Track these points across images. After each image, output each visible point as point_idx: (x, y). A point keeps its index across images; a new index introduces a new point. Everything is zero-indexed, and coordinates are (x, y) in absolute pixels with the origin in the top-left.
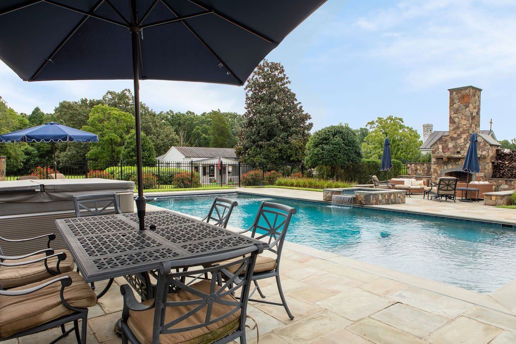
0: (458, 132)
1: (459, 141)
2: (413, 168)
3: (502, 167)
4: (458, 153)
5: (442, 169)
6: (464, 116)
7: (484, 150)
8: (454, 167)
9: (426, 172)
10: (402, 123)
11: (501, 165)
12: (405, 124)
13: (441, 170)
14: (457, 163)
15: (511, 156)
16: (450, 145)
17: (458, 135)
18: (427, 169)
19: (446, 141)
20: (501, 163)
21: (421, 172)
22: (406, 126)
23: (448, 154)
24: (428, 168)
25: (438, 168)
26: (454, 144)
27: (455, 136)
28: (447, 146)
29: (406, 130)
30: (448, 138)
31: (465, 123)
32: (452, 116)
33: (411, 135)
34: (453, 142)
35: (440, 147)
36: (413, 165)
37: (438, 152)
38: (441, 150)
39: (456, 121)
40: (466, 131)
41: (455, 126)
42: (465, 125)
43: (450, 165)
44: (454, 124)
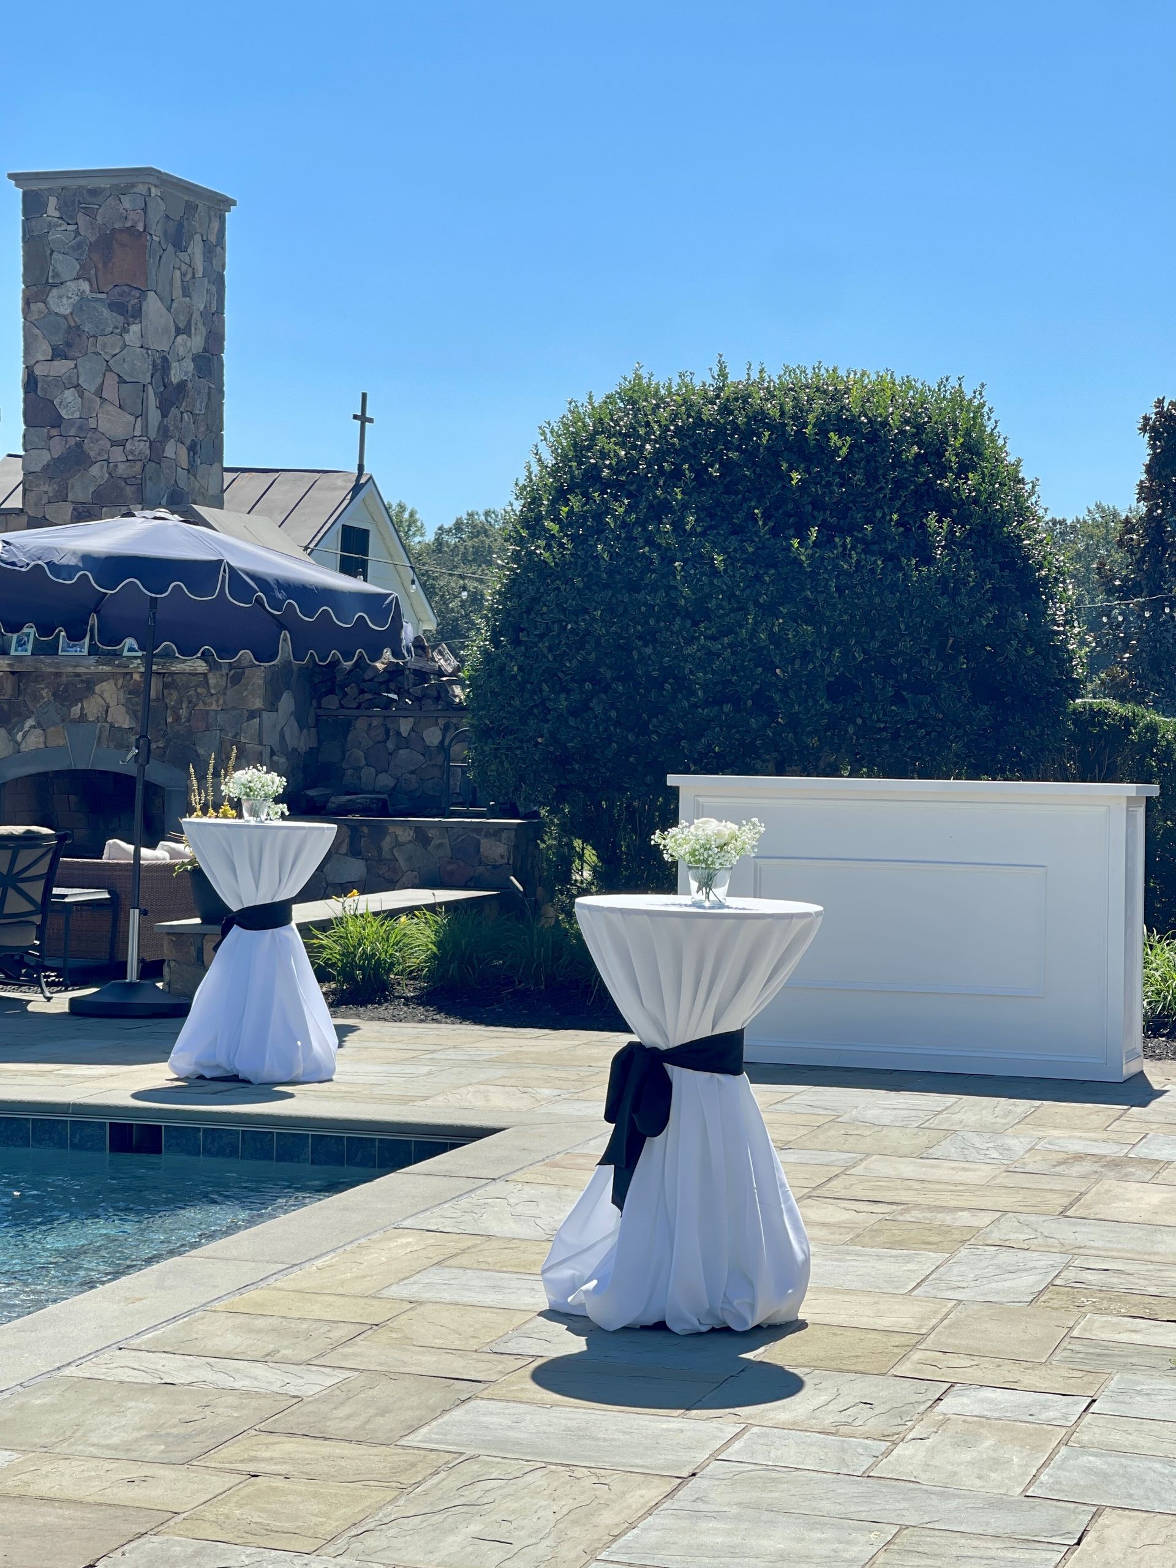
0: (81, 491)
6: (111, 380)
8: (58, 736)
14: (76, 710)
17: (79, 516)
27: (64, 515)
31: (119, 433)
32: (38, 371)
39: (63, 413)
40: (128, 488)
41: (58, 448)
42: (122, 443)
43: (30, 722)
44: (54, 432)
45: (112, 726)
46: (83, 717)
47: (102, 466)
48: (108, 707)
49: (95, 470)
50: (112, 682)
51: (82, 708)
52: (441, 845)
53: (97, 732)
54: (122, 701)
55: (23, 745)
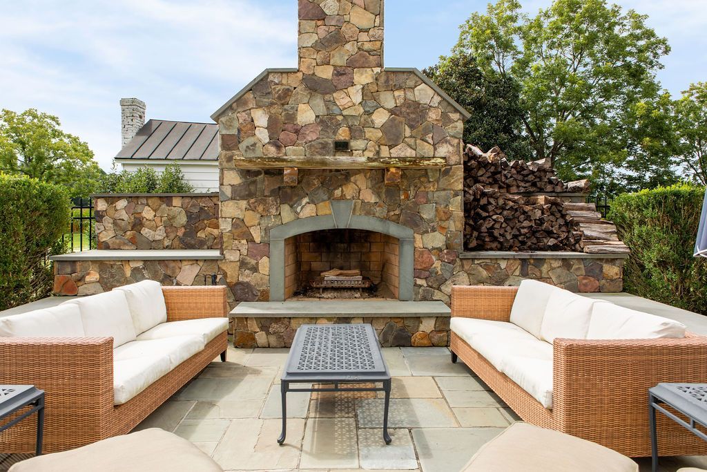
0: (339, 59)
1: (341, 99)
2: (124, 216)
3: (484, 208)
4: (342, 147)
5: (272, 221)
7: (444, 140)
8: (325, 209)
9: (180, 233)
10: (57, 127)
11: (484, 201)
12: (64, 128)
13: (264, 222)
14: (338, 192)
15: (492, 169)
16: (306, 115)
17: (339, 73)
18: (183, 219)
19: (287, 93)
20: (484, 194)
21: (159, 234)
22: (65, 132)
23: (295, 154)
24: (189, 216)
25: (251, 218)
26: (322, 110)
27: (326, 73)
28: (291, 117)
29: (66, 140)
30: (293, 81)
31: (365, 25)
33: (76, 151)
34: (319, 102)
35: (261, 118)
36: (122, 204)
37: (249, 141)
38: (263, 135)
39: (327, 12)
40: (371, 57)
41: (322, 31)
42: (367, 31)
43: (306, 200)
44: (320, 23)
45: (363, 202)
46: (343, 197)
47: (353, 44)
48: (360, 190)
49: (348, 46)
50: (362, 174)
51: (342, 191)
52: (579, 268)
53: (353, 206)
54: (370, 186)
55: (301, 214)
